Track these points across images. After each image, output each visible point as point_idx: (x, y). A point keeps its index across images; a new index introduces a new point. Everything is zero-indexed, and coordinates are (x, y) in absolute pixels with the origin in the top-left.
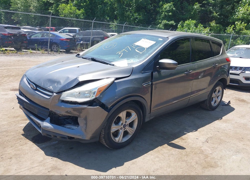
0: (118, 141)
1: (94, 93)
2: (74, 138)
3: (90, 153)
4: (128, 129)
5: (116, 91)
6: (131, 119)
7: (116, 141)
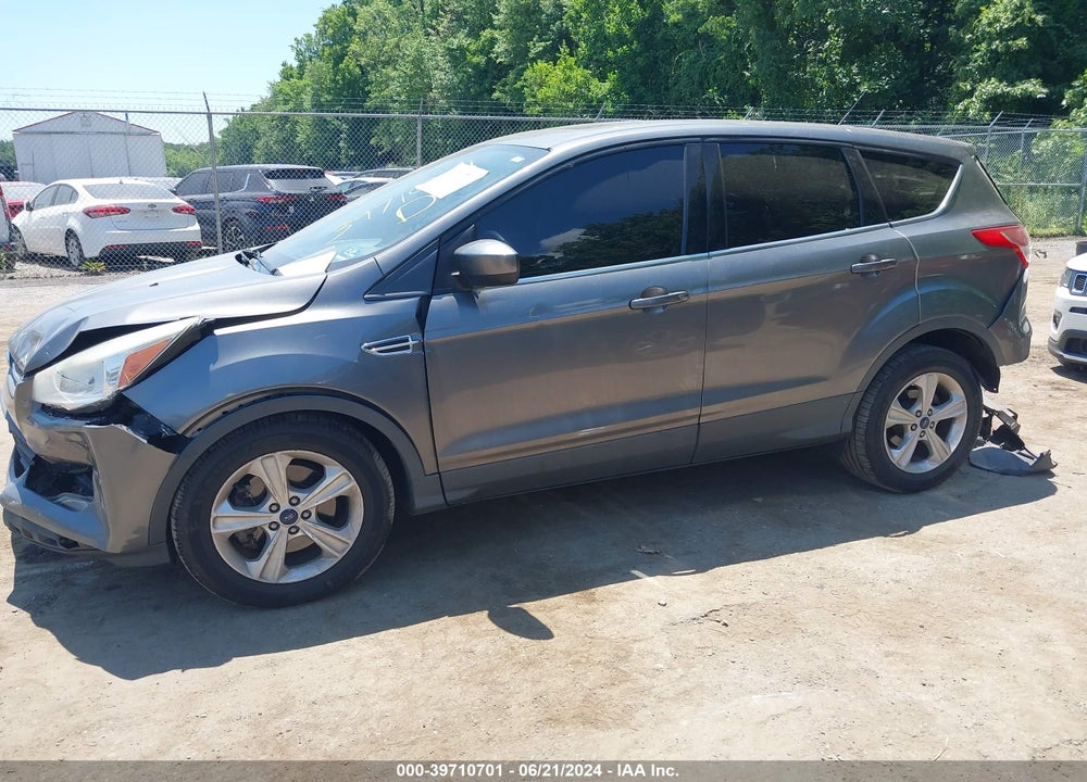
0: (261, 576)
1: (111, 376)
2: (75, 544)
3: (157, 608)
4: (312, 530)
5: (213, 368)
6: (317, 491)
7: (249, 573)
